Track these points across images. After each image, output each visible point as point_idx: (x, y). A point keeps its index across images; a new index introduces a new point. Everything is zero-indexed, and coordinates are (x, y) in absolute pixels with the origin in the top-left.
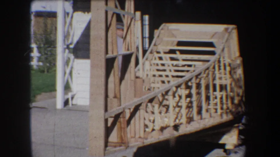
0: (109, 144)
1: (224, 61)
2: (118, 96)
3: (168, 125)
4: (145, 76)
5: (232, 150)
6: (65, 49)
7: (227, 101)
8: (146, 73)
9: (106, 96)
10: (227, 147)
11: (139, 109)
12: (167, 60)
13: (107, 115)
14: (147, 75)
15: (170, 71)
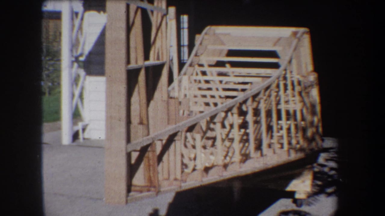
0: (133, 188)
1: (292, 77)
2: (145, 122)
3: (215, 164)
4: (182, 96)
5: (304, 199)
6: (73, 62)
7: (297, 133)
8: (183, 92)
9: (129, 122)
10: (297, 196)
11: (175, 140)
12: (212, 75)
13: (130, 148)
14: (185, 96)
15: (217, 89)
